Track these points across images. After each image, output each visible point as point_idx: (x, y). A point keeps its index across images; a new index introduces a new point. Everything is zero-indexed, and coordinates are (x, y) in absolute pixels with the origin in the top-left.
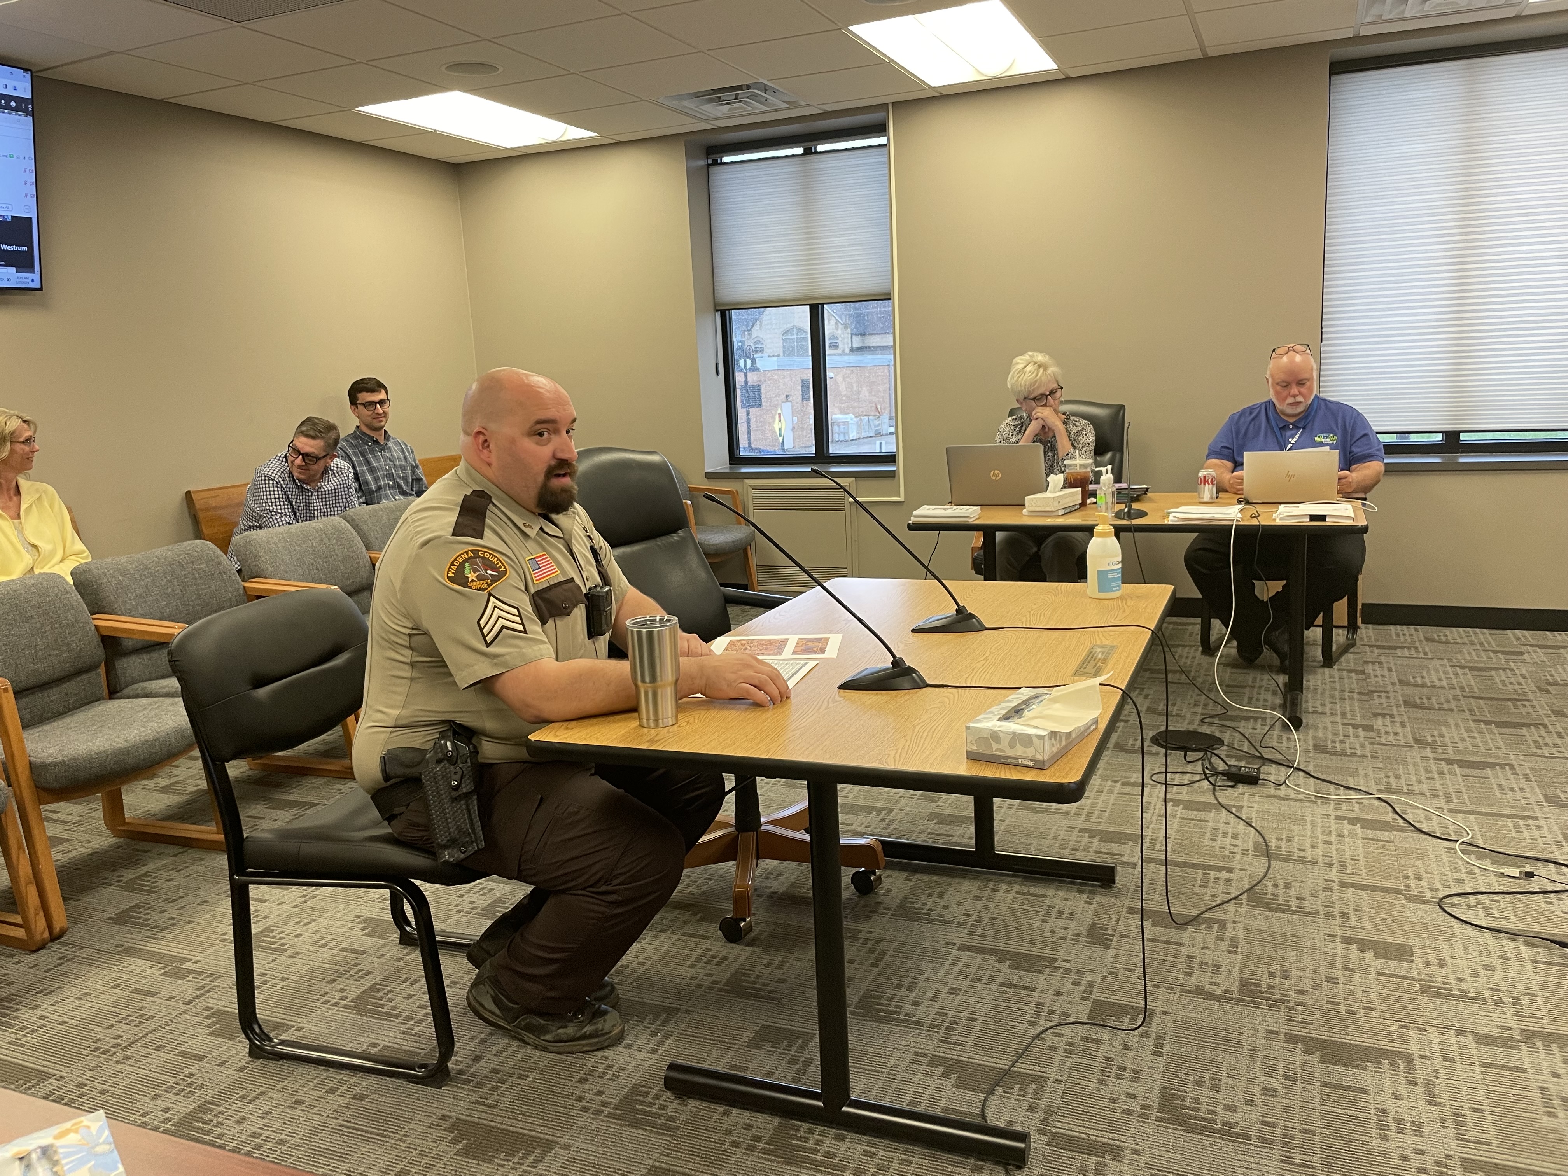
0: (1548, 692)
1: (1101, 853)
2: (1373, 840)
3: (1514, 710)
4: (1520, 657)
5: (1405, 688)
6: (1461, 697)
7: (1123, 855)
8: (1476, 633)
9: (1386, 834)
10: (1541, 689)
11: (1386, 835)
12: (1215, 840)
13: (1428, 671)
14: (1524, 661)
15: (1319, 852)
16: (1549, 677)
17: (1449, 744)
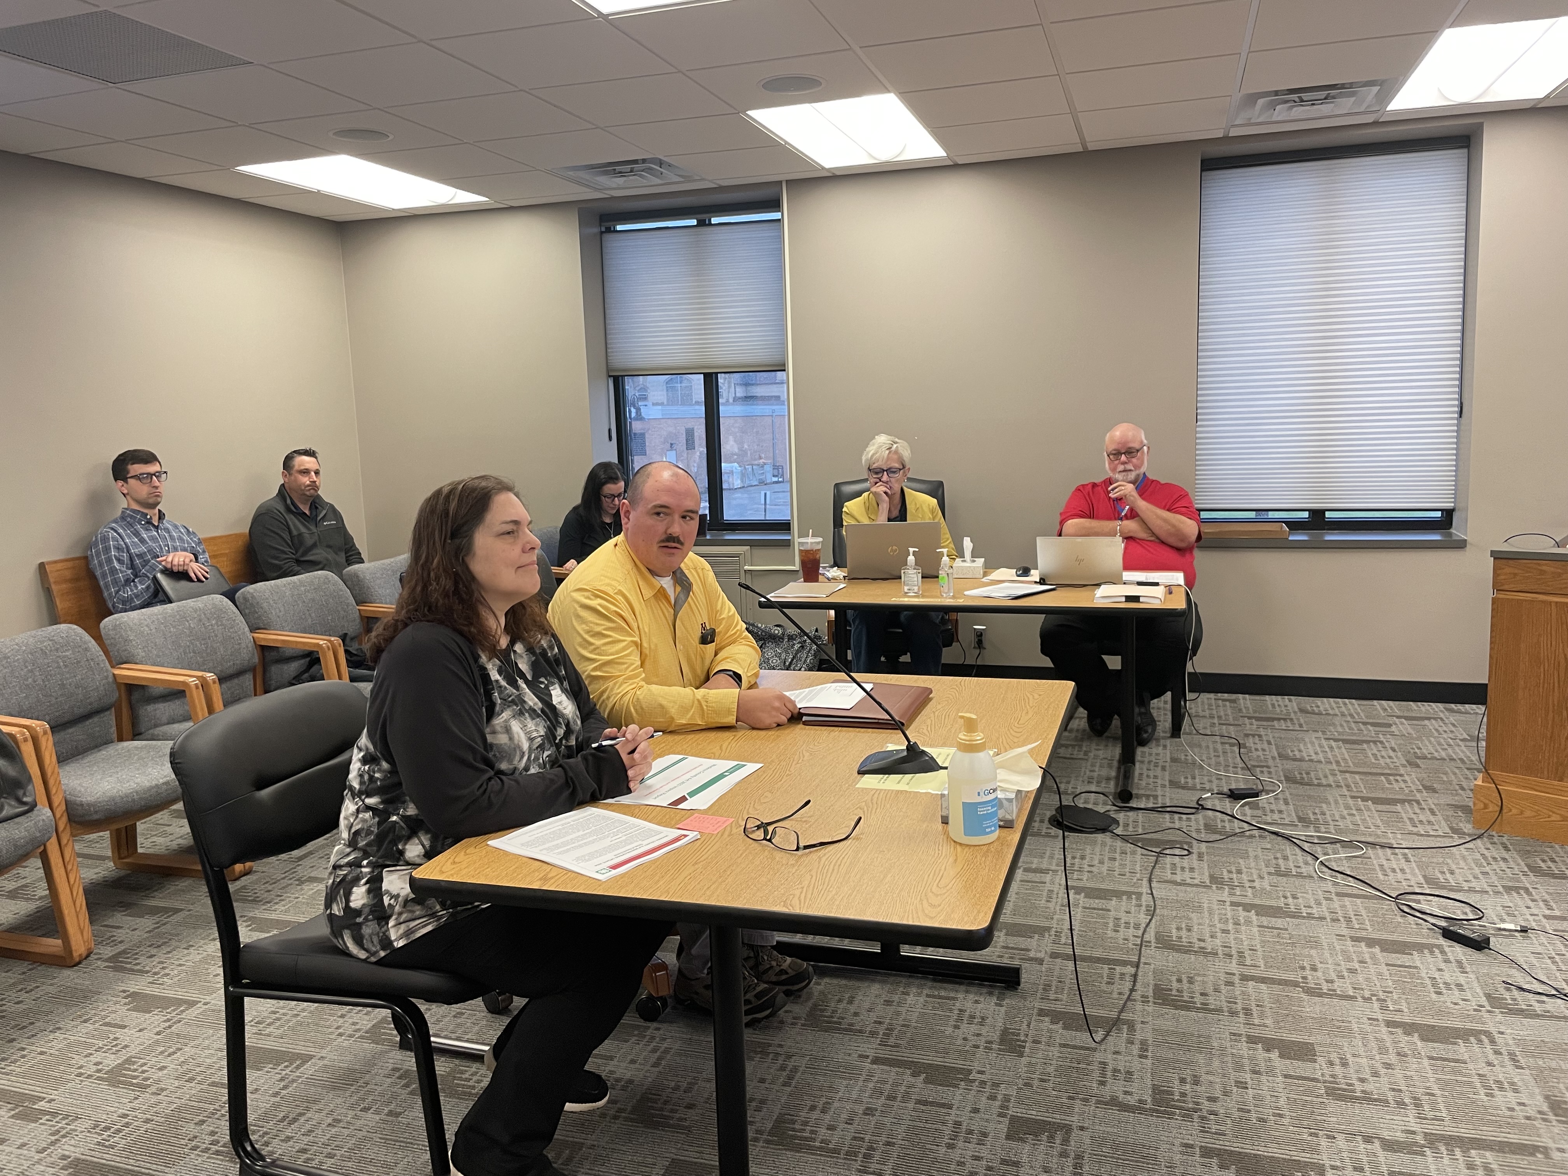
0: (1418, 766)
1: (1007, 948)
2: (1268, 927)
3: (1387, 785)
4: (1388, 729)
5: (1285, 762)
6: (1337, 772)
7: (1028, 950)
8: (1345, 704)
9: (1279, 920)
10: (1410, 763)
11: (1279, 922)
12: (1118, 931)
13: (1305, 744)
14: (1393, 734)
15: (1218, 942)
16: (1416, 750)
17: (1331, 823)
